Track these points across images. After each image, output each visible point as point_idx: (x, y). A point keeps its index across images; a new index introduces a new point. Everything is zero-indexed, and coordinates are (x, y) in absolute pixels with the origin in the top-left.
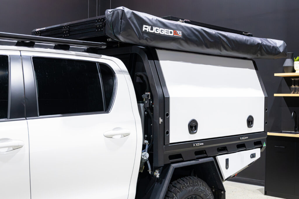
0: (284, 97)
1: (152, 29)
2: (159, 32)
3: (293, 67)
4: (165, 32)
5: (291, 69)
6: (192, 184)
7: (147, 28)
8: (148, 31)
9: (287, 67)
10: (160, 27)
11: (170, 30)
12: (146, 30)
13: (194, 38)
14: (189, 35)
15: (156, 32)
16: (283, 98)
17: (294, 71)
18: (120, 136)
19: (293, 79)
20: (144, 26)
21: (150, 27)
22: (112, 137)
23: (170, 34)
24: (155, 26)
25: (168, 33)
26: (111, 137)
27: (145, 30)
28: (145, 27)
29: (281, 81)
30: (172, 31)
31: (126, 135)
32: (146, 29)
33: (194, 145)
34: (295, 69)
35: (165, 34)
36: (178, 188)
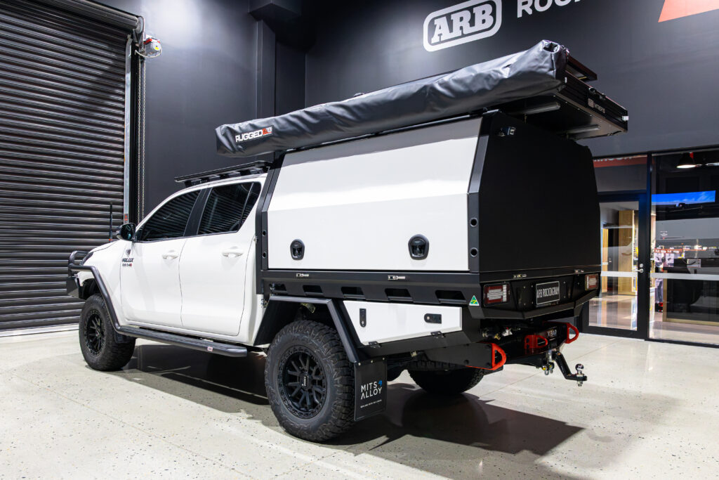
1: (241, 137)
2: (249, 137)
4: (255, 135)
10: (248, 132)
11: (258, 131)
13: (290, 128)
14: (283, 127)
15: (245, 139)
18: (235, 255)
20: (236, 137)
22: (228, 256)
23: (259, 136)
24: (244, 133)
25: (257, 135)
27: (237, 141)
30: (261, 131)
31: (238, 255)
35: (255, 137)
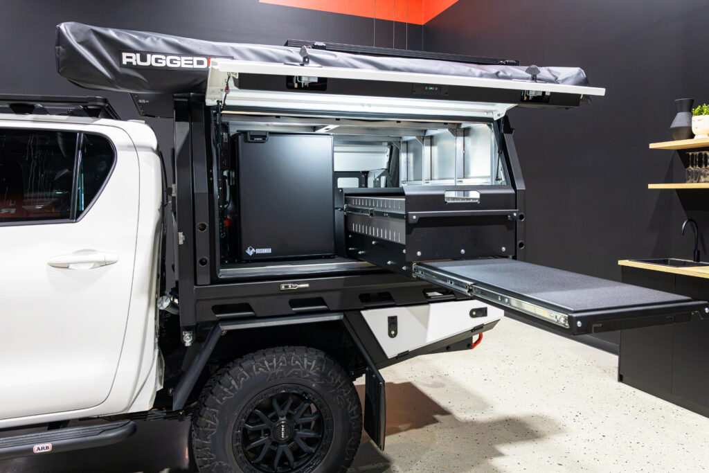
0: (678, 190)
1: (144, 59)
2: (164, 63)
3: (690, 128)
4: (183, 62)
5: (686, 133)
6: (284, 363)
7: (131, 57)
8: (134, 63)
9: (678, 129)
10: (166, 54)
11: (197, 59)
12: (132, 63)
15: (155, 64)
16: (676, 194)
17: (692, 136)
18: (90, 265)
19: (690, 154)
20: (124, 55)
21: (138, 55)
22: (68, 268)
23: (196, 66)
24: (152, 53)
25: (192, 64)
26: (65, 267)
27: (127, 62)
28: (127, 57)
29: (673, 159)
30: (204, 59)
31: (105, 264)
32: (129, 60)
33: (283, 287)
34: (694, 131)
35: (183, 66)
36: (245, 368)
